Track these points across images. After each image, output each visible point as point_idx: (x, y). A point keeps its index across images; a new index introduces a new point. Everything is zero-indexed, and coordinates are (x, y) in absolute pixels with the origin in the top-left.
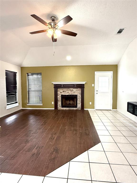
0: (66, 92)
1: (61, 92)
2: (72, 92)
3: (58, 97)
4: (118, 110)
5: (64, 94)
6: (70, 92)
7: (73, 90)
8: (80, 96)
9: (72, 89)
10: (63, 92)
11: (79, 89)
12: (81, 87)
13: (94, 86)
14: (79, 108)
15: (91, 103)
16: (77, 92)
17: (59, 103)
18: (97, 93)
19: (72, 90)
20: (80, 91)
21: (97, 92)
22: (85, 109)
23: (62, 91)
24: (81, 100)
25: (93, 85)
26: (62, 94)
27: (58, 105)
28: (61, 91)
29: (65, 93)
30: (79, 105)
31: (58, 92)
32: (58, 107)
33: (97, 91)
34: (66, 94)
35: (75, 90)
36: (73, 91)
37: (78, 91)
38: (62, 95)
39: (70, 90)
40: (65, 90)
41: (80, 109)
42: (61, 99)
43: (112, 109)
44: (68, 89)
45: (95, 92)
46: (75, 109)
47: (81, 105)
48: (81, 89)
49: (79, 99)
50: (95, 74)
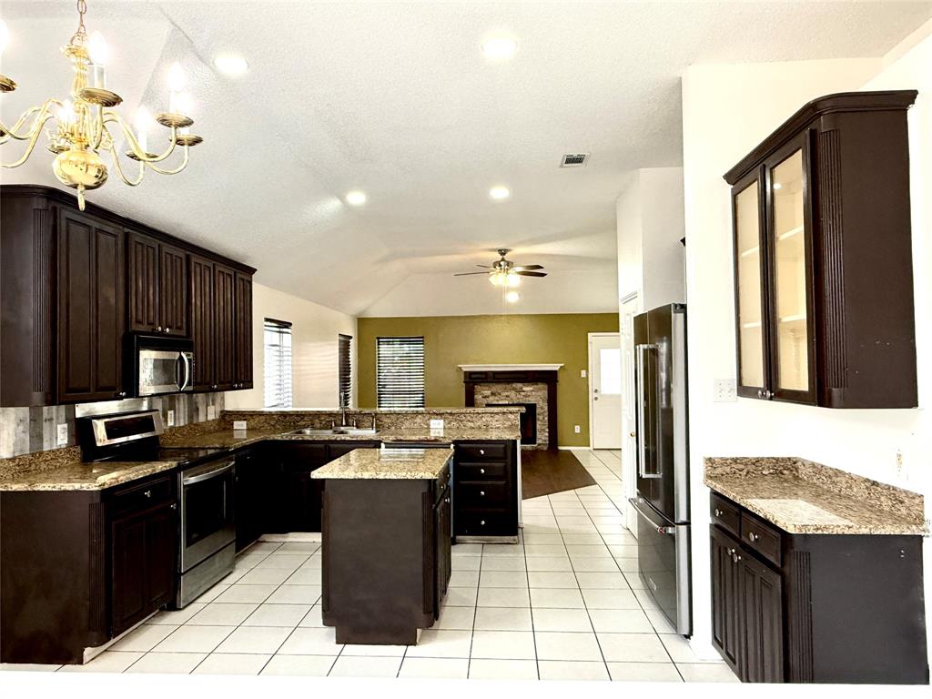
0: (500, 394)
1: (486, 395)
2: (519, 396)
5: (495, 403)
6: (512, 394)
7: (525, 389)
8: (546, 408)
9: (520, 385)
10: (493, 394)
11: (541, 386)
12: (549, 379)
13: (587, 375)
14: (544, 444)
15: (577, 429)
16: (534, 395)
18: (596, 399)
19: (521, 388)
20: (546, 392)
21: (596, 395)
22: (560, 448)
23: (489, 392)
24: (546, 418)
25: (583, 373)
26: (490, 402)
28: (484, 392)
29: (496, 398)
30: (542, 436)
31: (476, 396)
33: (596, 391)
34: (500, 403)
35: (528, 389)
36: (523, 394)
37: (539, 393)
38: (488, 406)
39: (515, 389)
40: (497, 388)
41: (545, 448)
44: (509, 386)
45: (592, 395)
46: (529, 447)
47: (547, 434)
48: (546, 386)
49: (541, 418)
50: (589, 341)
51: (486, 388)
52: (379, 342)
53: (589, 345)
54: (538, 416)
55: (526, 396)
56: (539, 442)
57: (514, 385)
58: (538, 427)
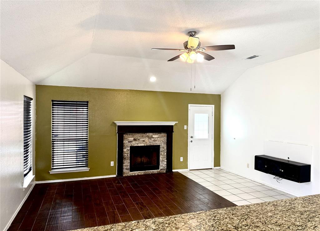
0: (139, 140)
1: (131, 141)
2: (150, 141)
3: (125, 150)
4: (222, 167)
5: (136, 145)
6: (147, 140)
7: (154, 136)
8: (166, 148)
9: (151, 134)
10: (135, 140)
11: (163, 134)
12: (168, 130)
13: (187, 128)
14: (163, 169)
15: (182, 159)
16: (159, 140)
17: (127, 163)
18: (191, 141)
19: (152, 136)
20: (166, 138)
21: (191, 139)
22: (173, 171)
23: (133, 138)
24: (166, 154)
25: (185, 127)
26: (133, 145)
27: (125, 167)
28: (130, 138)
29: (137, 142)
30: (163, 164)
31: (124, 142)
32: (125, 171)
33: (192, 137)
34: (139, 145)
35: (155, 136)
36: (153, 139)
37: (162, 139)
38: (131, 147)
39: (148, 137)
40: (137, 136)
41: (165, 171)
42: (129, 155)
43: (213, 167)
44: (144, 135)
45: (189, 139)
46: (155, 171)
47: (166, 163)
48: (166, 135)
49: (163, 153)
50: (189, 109)
51: (130, 136)
52: (53, 104)
53: (189, 111)
54: (160, 153)
55: (154, 141)
56: (161, 168)
57: (148, 134)
58: (161, 158)
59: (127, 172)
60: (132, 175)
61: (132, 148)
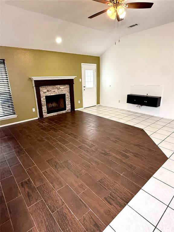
0: (51, 91)
1: (45, 92)
2: (59, 91)
3: (42, 99)
4: (101, 104)
5: (49, 95)
6: (56, 90)
7: (61, 88)
8: (69, 95)
9: (59, 86)
10: (48, 91)
11: (67, 86)
12: (70, 83)
13: (81, 81)
14: (69, 110)
15: (79, 102)
16: (64, 90)
17: (44, 109)
18: (84, 90)
19: (59, 88)
20: (69, 88)
21: (84, 88)
22: (76, 110)
23: (46, 90)
24: (69, 99)
26: (47, 95)
27: (43, 111)
28: (44, 90)
29: (50, 93)
30: (68, 107)
31: (41, 93)
32: (44, 114)
34: (52, 95)
35: (62, 87)
36: (60, 90)
37: (67, 89)
39: (57, 88)
40: (50, 88)
41: (70, 111)
42: (45, 103)
43: (96, 105)
44: (54, 87)
45: (83, 88)
46: (64, 112)
47: (70, 106)
48: (69, 86)
49: (68, 99)
50: (82, 67)
51: (44, 88)
53: (82, 68)
54: (66, 99)
55: (61, 91)
56: (67, 109)
57: (56, 86)
58: (67, 103)
59: (46, 115)
60: (49, 116)
61: (46, 97)
